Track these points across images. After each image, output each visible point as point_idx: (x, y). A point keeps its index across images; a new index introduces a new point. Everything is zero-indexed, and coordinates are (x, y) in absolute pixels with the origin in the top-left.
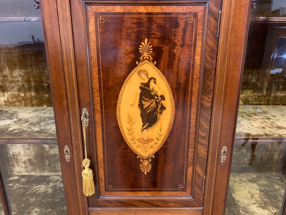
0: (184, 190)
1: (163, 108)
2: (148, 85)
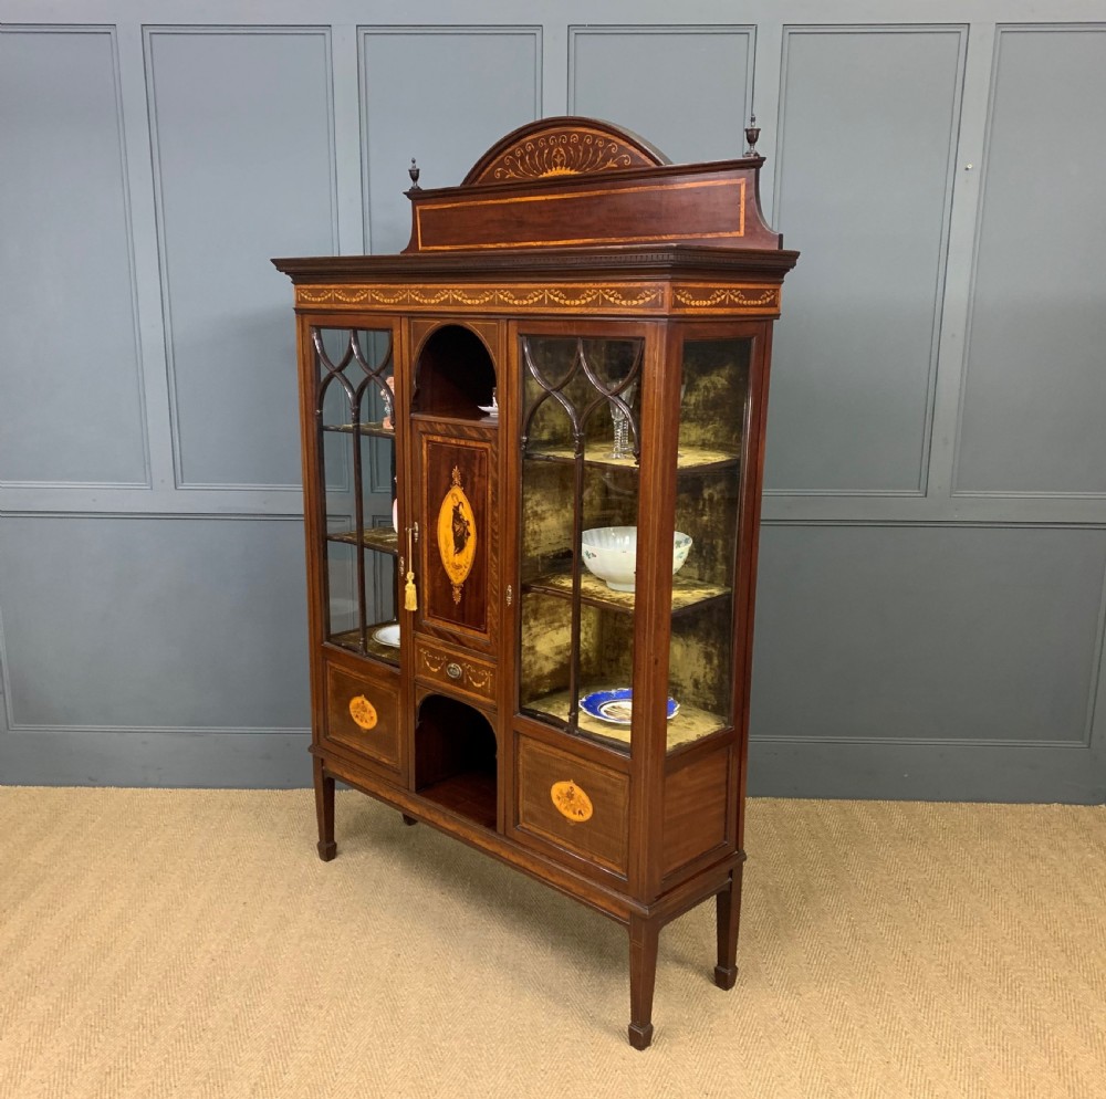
0: (485, 632)
1: (469, 534)
2: (458, 508)
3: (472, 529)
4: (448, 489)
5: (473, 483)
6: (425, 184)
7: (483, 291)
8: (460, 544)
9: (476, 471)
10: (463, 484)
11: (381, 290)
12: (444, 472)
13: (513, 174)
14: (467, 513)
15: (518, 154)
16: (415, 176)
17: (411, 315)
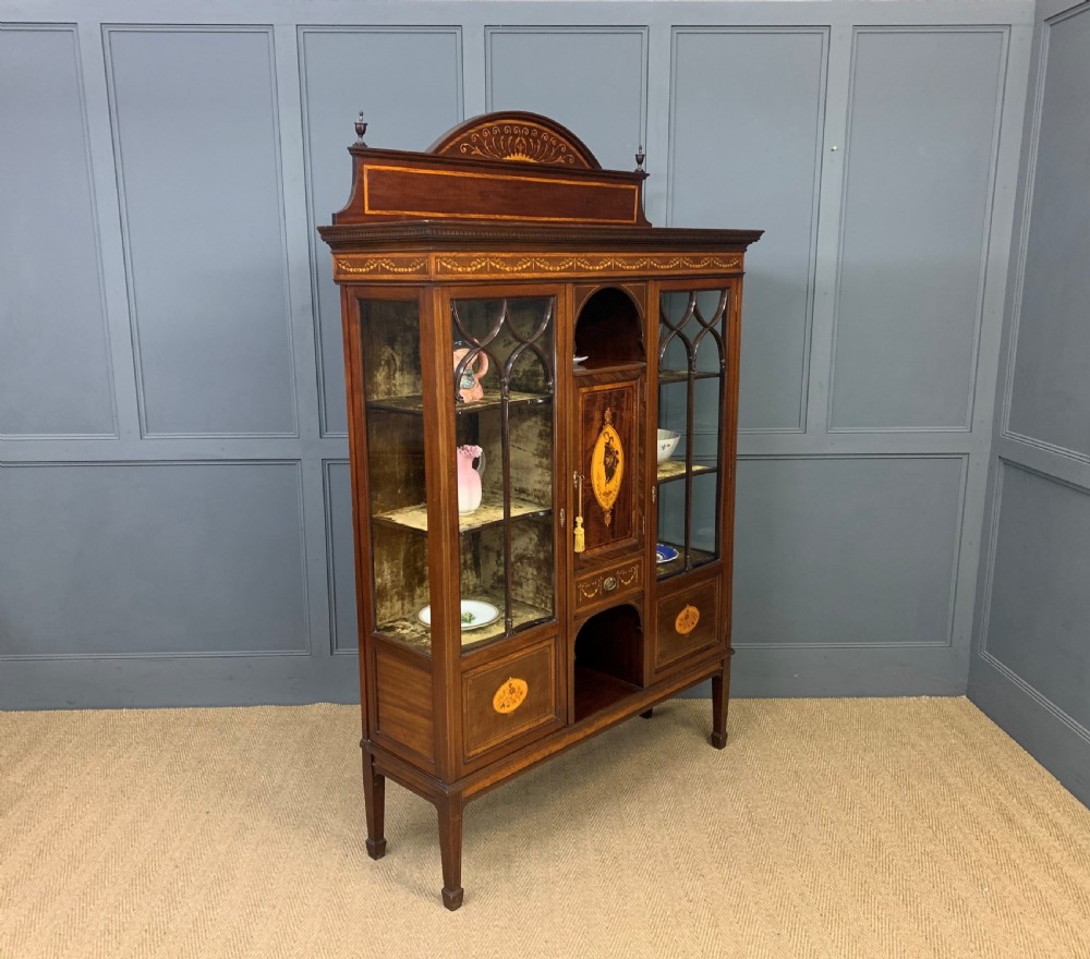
0: (631, 535)
2: (608, 444)
3: (620, 457)
4: (601, 430)
5: (622, 418)
6: (372, 141)
7: (637, 258)
8: (610, 473)
9: (625, 407)
10: (613, 423)
11: (547, 259)
12: (597, 415)
13: (478, 152)
14: (617, 445)
15: (486, 134)
16: (361, 131)
17: (576, 281)
